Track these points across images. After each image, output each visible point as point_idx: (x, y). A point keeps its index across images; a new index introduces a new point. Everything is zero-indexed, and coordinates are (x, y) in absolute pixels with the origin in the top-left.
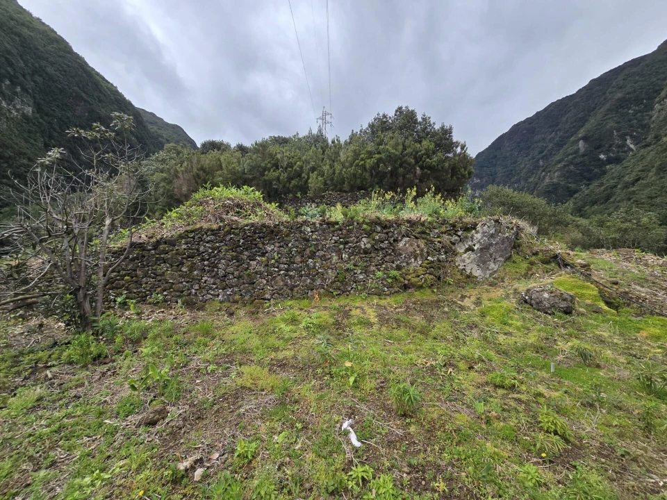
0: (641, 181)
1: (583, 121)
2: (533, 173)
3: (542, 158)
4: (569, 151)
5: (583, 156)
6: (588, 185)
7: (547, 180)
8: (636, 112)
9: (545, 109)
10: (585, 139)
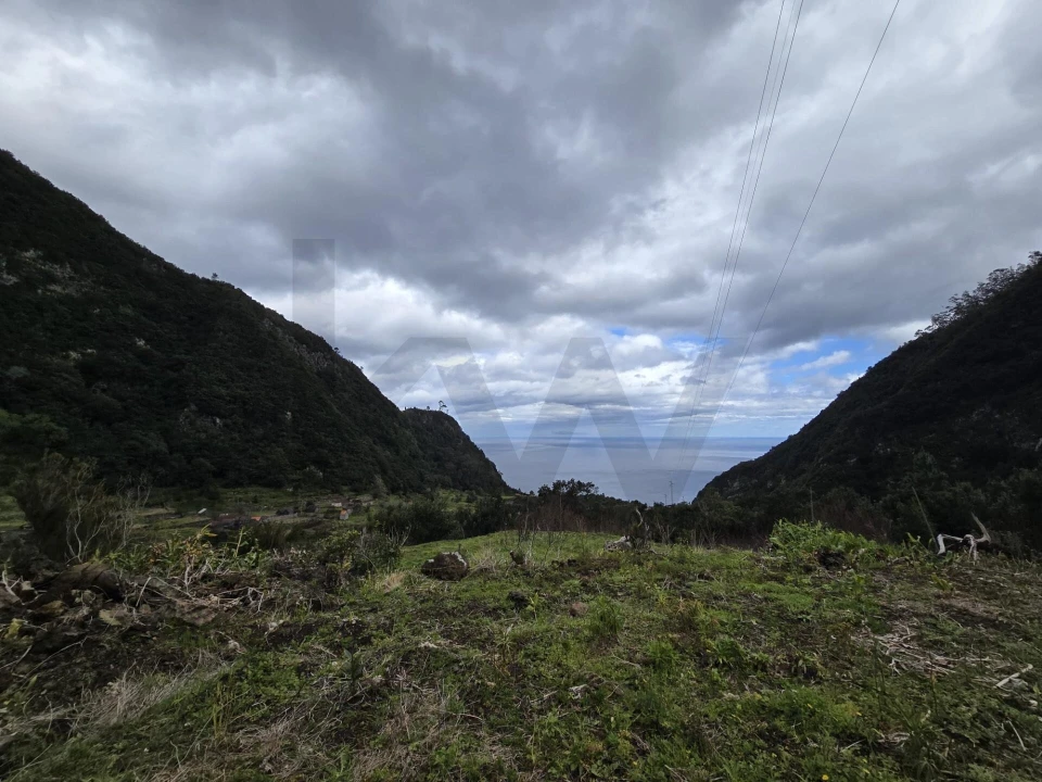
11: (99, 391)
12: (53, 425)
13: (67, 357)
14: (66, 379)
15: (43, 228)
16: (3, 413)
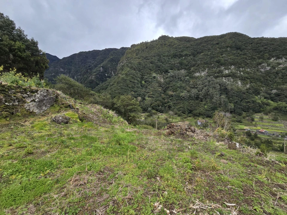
0: (113, 85)
1: (103, 61)
2: (86, 74)
3: (89, 69)
4: (98, 69)
5: (102, 73)
6: (102, 83)
7: (90, 78)
8: (115, 64)
9: (92, 51)
10: (102, 67)
15: (274, 51)
16: (272, 102)
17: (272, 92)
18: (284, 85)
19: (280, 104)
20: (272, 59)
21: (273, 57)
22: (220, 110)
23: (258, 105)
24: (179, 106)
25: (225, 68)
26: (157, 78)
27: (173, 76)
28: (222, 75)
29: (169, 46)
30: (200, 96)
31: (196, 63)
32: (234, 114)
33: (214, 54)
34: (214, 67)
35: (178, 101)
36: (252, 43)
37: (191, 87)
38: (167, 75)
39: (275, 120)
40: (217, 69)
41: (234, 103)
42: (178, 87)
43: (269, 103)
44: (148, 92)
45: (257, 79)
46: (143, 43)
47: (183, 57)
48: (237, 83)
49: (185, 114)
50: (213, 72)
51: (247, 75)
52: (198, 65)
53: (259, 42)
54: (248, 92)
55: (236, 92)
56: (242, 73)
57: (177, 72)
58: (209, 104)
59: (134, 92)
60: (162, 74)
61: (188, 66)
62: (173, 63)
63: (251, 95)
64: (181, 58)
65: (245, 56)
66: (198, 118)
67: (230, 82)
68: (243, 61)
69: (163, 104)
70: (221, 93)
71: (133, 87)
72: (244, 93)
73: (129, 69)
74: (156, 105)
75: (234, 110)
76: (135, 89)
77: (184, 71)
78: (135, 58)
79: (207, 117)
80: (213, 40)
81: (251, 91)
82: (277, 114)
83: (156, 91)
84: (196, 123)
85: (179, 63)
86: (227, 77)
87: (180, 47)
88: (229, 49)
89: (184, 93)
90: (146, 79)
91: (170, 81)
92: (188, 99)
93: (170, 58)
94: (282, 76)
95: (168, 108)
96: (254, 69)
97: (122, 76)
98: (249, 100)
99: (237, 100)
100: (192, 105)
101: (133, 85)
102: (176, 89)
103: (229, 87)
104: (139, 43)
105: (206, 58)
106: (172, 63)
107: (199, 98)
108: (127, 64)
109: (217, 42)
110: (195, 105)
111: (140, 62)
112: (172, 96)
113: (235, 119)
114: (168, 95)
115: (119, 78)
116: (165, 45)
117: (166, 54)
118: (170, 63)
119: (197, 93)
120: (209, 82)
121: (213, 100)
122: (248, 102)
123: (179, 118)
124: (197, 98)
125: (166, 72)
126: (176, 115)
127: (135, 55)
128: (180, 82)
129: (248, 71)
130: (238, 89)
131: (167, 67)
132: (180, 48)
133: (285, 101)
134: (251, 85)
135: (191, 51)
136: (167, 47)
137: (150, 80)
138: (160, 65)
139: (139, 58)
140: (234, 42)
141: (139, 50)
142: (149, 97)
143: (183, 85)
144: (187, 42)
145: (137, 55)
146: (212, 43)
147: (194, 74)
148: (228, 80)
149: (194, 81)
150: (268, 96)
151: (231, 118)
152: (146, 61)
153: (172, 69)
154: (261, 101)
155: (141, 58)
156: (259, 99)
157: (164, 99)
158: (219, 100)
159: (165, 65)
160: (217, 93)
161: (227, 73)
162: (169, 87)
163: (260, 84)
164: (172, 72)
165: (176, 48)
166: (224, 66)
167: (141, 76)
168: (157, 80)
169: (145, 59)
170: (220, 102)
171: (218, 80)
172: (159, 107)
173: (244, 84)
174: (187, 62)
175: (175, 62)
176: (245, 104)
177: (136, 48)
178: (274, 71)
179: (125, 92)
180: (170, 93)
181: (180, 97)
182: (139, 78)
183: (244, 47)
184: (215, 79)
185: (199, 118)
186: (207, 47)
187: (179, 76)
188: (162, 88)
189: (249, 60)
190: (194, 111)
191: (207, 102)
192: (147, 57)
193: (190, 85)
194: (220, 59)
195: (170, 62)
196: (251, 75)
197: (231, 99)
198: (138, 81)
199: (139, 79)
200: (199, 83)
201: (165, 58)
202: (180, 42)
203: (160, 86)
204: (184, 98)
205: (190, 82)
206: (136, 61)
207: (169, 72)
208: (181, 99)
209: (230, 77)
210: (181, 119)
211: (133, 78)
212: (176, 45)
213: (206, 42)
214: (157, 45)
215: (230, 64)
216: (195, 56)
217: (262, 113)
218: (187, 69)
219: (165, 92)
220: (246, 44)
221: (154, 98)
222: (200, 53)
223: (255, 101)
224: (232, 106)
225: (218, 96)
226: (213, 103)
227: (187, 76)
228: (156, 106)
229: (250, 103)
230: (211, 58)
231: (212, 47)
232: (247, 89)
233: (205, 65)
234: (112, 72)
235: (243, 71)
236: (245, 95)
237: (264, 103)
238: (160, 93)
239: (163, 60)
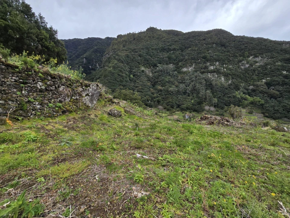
1: (85, 51)
4: (81, 61)
5: (85, 64)
8: (99, 56)
9: (73, 40)
10: (85, 58)
11: (272, 89)
12: (260, 100)
13: (262, 82)
14: (262, 87)
15: (253, 50)
16: (249, 97)
17: (249, 88)
18: (259, 81)
19: (255, 99)
20: (251, 57)
21: (252, 55)
22: (205, 105)
23: (237, 100)
24: (168, 101)
25: (210, 64)
26: (146, 72)
27: (162, 70)
28: (208, 71)
29: (157, 38)
30: (187, 91)
31: (184, 58)
32: (218, 108)
33: (200, 49)
34: (200, 63)
35: (167, 96)
36: (235, 41)
37: (179, 82)
38: (156, 69)
39: (251, 113)
40: (203, 65)
41: (218, 98)
42: (167, 82)
43: (246, 97)
44: (137, 87)
45: (238, 76)
46: (130, 33)
47: (171, 52)
48: (221, 79)
49: (173, 108)
50: (200, 68)
51: (229, 72)
52: (186, 61)
53: (242, 40)
54: (229, 88)
55: (219, 88)
56: (225, 70)
57: (165, 66)
58: (196, 99)
59: (123, 86)
60: (151, 68)
61: (176, 61)
62: (162, 57)
63: (232, 91)
64: (170, 52)
65: (228, 53)
66: (185, 112)
67: (215, 77)
68: (227, 57)
69: (153, 98)
70: (206, 89)
71: (121, 81)
72: (227, 89)
73: (116, 62)
74: (146, 99)
75: (218, 105)
76: (124, 83)
77: (172, 65)
78: (123, 50)
79: (194, 111)
80: (200, 36)
81: (232, 87)
82: (252, 108)
83: (144, 85)
84: (184, 117)
85: (167, 57)
86: (212, 72)
87: (168, 40)
88: (214, 45)
89: (173, 88)
90: (135, 72)
91: (159, 76)
92: (176, 94)
93: (159, 51)
94: (258, 73)
95: (157, 102)
96: (235, 66)
97: (109, 69)
98: (230, 95)
99: (220, 95)
100: (180, 100)
101: (122, 79)
102: (165, 84)
103: (214, 83)
104: (126, 34)
105: (193, 53)
106: (160, 57)
107: (187, 93)
108: (114, 55)
109: (204, 38)
110: (183, 99)
111: (128, 55)
112: (161, 91)
113: (218, 113)
114: (157, 90)
115: (106, 71)
116: (153, 37)
117: (154, 47)
118: (159, 57)
119: (185, 88)
120: (196, 77)
121: (199, 95)
122: (230, 97)
123: (168, 112)
124: (185, 93)
125: (155, 66)
126: (165, 110)
127: (122, 46)
128: (169, 77)
129: (230, 68)
130: (221, 85)
131: (156, 61)
132: (168, 42)
133: (259, 96)
134: (232, 82)
135: (180, 45)
136: (155, 39)
137: (139, 74)
138: (149, 59)
139: (127, 51)
140: (219, 39)
141: (126, 41)
142: (138, 91)
143: (172, 80)
144: (175, 35)
145: (124, 47)
146: (199, 38)
147: (181, 69)
148: (213, 76)
149: (182, 76)
150: (246, 91)
151: (215, 112)
152: (135, 54)
153: (160, 64)
154: (241, 96)
155: (129, 50)
156: (238, 94)
157: (153, 94)
158: (204, 95)
159: (154, 59)
160: (202, 88)
161: (212, 69)
162: (158, 82)
163: (240, 80)
164: (160, 66)
165: (165, 42)
166: (209, 62)
167: (129, 69)
168: (145, 74)
169: (133, 51)
170: (206, 97)
171: (204, 76)
172: (148, 101)
173: (227, 80)
174: (175, 56)
175: (164, 56)
176: (227, 99)
177: (123, 39)
178: (252, 68)
179: (114, 86)
180: (159, 87)
181: (169, 92)
182: (127, 71)
183: (228, 44)
184: (201, 75)
185: (187, 112)
186: (194, 43)
187: (167, 70)
188: (150, 82)
189: (232, 57)
190: (182, 106)
191: (194, 97)
192: (135, 49)
193: (178, 80)
194: (206, 55)
195: (159, 55)
196: (233, 71)
197: (215, 94)
198: (127, 75)
199: (127, 73)
200: (187, 78)
201: (153, 51)
202: (168, 35)
203: (149, 81)
204: (172, 92)
205: (178, 77)
206: (123, 53)
207: (158, 67)
208: (170, 94)
209: (215, 73)
210: (170, 113)
211: (121, 71)
212: (165, 39)
213: (193, 36)
214: (145, 37)
215: (215, 60)
216: (183, 51)
217: (241, 107)
218: (175, 64)
219: (154, 86)
220: (229, 41)
221: (143, 92)
222: (188, 48)
223: (235, 96)
224: (215, 100)
225: (204, 91)
226: (199, 98)
227: (175, 71)
228: (145, 101)
229: (231, 97)
230: (198, 53)
231: (199, 42)
232: (229, 85)
233: (193, 61)
234: (97, 64)
235: (226, 68)
236: (227, 90)
237: (242, 98)
238: (149, 88)
239: (152, 54)
